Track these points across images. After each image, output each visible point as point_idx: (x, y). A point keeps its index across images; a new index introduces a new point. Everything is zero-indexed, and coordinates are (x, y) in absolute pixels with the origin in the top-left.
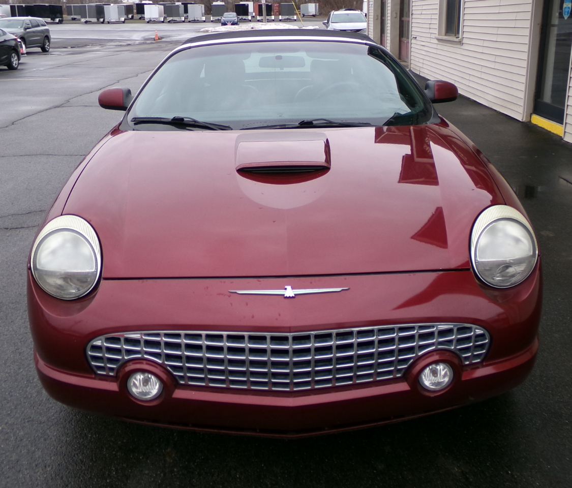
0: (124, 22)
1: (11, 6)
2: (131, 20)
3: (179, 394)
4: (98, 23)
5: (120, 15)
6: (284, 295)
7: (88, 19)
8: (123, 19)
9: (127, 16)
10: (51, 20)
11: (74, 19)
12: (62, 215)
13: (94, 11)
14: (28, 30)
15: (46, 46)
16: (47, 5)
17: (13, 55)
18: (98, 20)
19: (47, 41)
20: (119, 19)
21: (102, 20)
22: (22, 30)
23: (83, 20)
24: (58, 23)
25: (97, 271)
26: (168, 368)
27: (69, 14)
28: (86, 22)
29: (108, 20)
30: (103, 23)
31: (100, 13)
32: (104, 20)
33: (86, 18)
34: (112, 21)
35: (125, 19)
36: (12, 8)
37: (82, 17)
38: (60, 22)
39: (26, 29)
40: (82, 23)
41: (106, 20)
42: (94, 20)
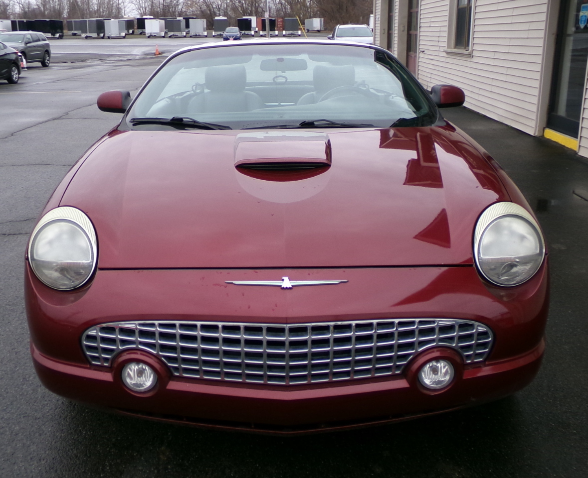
0: (124, 37)
1: (12, 22)
2: (132, 36)
3: (173, 385)
4: (98, 38)
5: (120, 30)
6: (280, 286)
7: (88, 34)
8: (123, 34)
9: (128, 31)
10: (52, 35)
11: (74, 34)
12: (59, 207)
13: (94, 26)
14: (29, 45)
15: (46, 61)
16: (48, 20)
17: (14, 68)
18: (98, 35)
19: (47, 55)
20: (120, 34)
21: (102, 35)
22: (23, 45)
23: (84, 35)
24: (58, 39)
25: (93, 262)
26: (163, 359)
27: (70, 29)
28: (87, 38)
29: (109, 35)
30: (103, 38)
31: (100, 28)
32: (104, 35)
33: (87, 33)
34: (112, 36)
35: (126, 35)
36: (13, 23)
37: (83, 33)
38: (61, 37)
39: (26, 43)
40: (82, 38)
41: (106, 35)
42: (95, 35)
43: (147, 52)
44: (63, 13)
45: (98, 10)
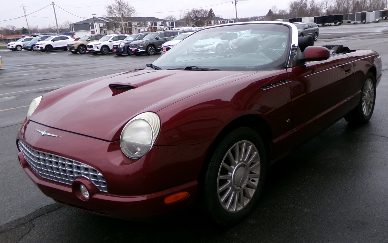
0: (378, 22)
2: (385, 20)
4: (362, 23)
5: (376, 18)
7: (355, 22)
8: (377, 20)
9: (382, 18)
10: (335, 23)
11: (349, 22)
13: (360, 16)
14: (306, 30)
15: (315, 38)
16: (333, 15)
18: (362, 21)
19: (316, 35)
20: (375, 20)
21: (364, 21)
22: (303, 30)
23: (353, 22)
27: (347, 19)
28: (354, 23)
29: (368, 21)
30: (365, 23)
31: (363, 17)
32: (365, 22)
33: (355, 21)
34: (370, 21)
35: (379, 20)
36: (315, 18)
37: (352, 21)
38: (339, 24)
40: (352, 24)
41: (366, 21)
42: (360, 22)
43: (385, 30)
44: (349, 10)
45: (370, 6)
